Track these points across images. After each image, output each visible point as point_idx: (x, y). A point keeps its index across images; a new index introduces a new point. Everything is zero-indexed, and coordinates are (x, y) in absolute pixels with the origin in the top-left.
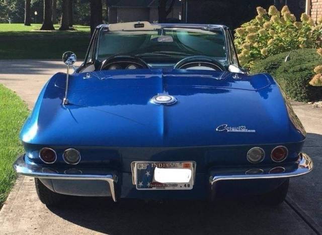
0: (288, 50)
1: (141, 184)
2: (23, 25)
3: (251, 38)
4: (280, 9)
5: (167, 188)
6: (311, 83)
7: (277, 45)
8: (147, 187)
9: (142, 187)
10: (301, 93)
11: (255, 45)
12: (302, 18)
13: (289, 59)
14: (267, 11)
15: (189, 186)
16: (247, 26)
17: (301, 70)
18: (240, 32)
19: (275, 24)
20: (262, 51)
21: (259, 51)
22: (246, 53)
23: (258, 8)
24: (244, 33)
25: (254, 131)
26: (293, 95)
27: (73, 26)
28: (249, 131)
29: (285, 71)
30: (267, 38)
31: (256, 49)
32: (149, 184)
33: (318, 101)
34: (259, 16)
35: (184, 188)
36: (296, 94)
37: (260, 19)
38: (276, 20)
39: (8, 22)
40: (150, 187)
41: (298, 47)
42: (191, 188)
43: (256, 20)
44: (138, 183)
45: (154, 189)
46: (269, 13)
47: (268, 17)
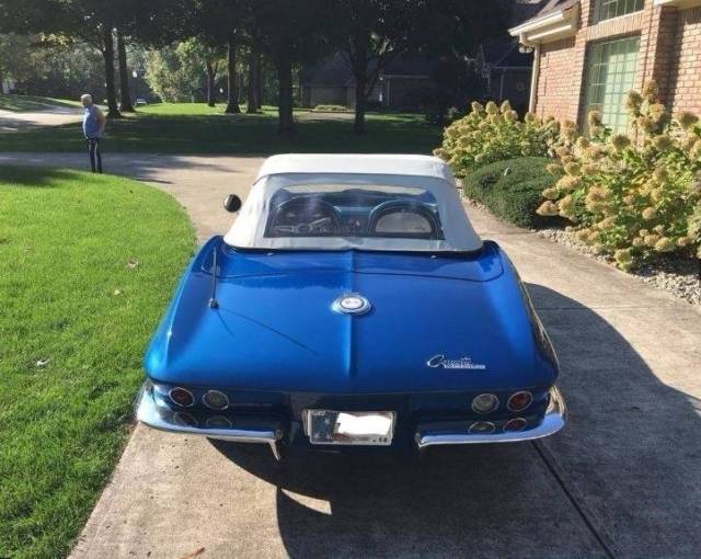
0: (508, 158)
1: (317, 436)
2: (206, 105)
3: (464, 140)
4: (499, 105)
5: (354, 443)
6: (539, 211)
7: (494, 150)
8: (326, 440)
9: (319, 440)
10: (523, 218)
11: (468, 149)
12: (526, 119)
13: (509, 172)
14: (485, 108)
15: (386, 440)
16: (460, 125)
17: (525, 190)
18: (451, 132)
19: (492, 125)
20: (476, 157)
21: (473, 158)
22: (457, 159)
23: (473, 104)
24: (456, 134)
25: (483, 367)
26: (514, 219)
27: (263, 107)
28: (477, 367)
29: (505, 189)
30: (483, 141)
31: (469, 155)
32: (328, 437)
33: (544, 228)
34: (474, 112)
35: (378, 443)
36: (517, 219)
37: (476, 117)
38: (495, 119)
39: (190, 102)
40: (331, 441)
41: (520, 155)
42: (389, 443)
43: (470, 117)
44: (313, 434)
45: (335, 443)
46: (487, 111)
47: (484, 114)
